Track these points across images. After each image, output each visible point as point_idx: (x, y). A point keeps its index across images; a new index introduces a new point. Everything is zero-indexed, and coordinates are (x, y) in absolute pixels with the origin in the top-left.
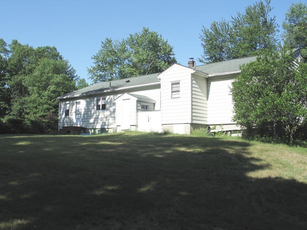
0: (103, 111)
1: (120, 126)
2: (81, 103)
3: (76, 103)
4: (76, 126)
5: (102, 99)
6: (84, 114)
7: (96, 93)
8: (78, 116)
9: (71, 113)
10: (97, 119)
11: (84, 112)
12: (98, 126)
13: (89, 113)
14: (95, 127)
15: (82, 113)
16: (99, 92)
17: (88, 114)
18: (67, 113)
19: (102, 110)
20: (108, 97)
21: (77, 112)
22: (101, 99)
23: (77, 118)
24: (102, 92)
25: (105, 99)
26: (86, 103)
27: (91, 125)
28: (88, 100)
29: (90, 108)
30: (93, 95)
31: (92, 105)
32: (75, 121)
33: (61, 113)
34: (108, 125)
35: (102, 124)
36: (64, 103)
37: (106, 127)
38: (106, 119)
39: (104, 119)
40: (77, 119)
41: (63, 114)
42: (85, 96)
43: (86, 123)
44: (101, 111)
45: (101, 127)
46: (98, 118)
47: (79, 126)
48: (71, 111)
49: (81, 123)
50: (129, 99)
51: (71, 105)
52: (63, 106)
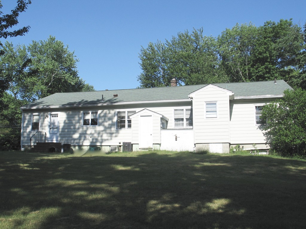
0: (93, 126)
1: (138, 144)
2: (58, 115)
3: (51, 115)
4: (50, 142)
5: (92, 113)
6: (63, 129)
7: (85, 105)
8: (53, 130)
9: (42, 126)
10: (83, 135)
11: (64, 126)
12: (87, 143)
13: (72, 127)
14: (81, 144)
15: (61, 128)
16: (89, 105)
17: (69, 128)
18: (35, 126)
19: (91, 125)
20: (99, 112)
21: (52, 126)
22: (90, 113)
23: (51, 132)
24: (96, 105)
25: (97, 113)
26: (67, 116)
27: (74, 141)
28: (71, 113)
29: (74, 122)
30: (80, 107)
31: (77, 118)
32: (48, 135)
33: (25, 125)
34: (102, 142)
35: (93, 141)
36: (30, 114)
37: (98, 144)
38: (99, 135)
39: (96, 135)
40: (52, 134)
41: (27, 126)
42: (67, 108)
43: (66, 138)
44: (90, 127)
45: (91, 144)
46: (86, 134)
47: (55, 141)
48: (42, 124)
49: (59, 139)
50: (151, 116)
51: (42, 118)
52: (27, 117)
